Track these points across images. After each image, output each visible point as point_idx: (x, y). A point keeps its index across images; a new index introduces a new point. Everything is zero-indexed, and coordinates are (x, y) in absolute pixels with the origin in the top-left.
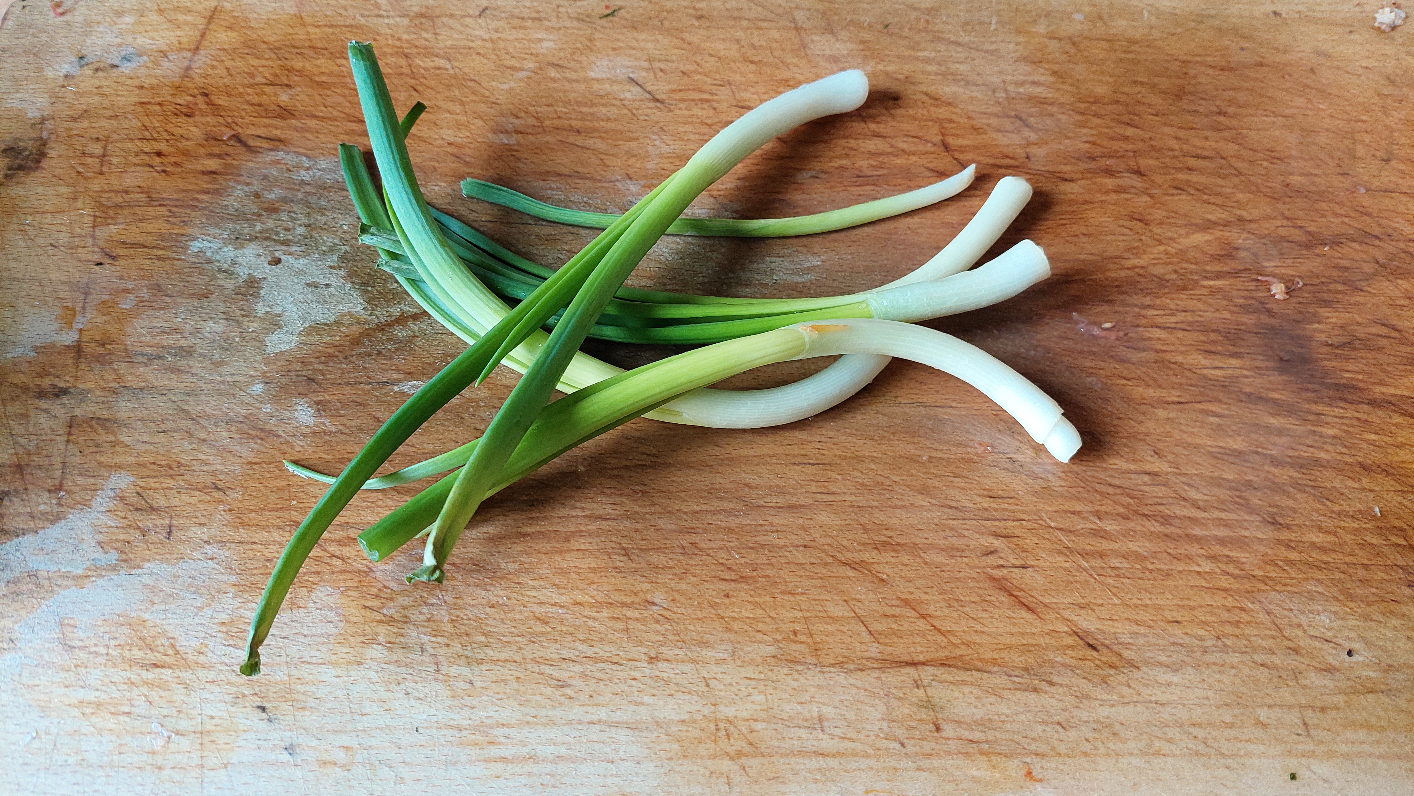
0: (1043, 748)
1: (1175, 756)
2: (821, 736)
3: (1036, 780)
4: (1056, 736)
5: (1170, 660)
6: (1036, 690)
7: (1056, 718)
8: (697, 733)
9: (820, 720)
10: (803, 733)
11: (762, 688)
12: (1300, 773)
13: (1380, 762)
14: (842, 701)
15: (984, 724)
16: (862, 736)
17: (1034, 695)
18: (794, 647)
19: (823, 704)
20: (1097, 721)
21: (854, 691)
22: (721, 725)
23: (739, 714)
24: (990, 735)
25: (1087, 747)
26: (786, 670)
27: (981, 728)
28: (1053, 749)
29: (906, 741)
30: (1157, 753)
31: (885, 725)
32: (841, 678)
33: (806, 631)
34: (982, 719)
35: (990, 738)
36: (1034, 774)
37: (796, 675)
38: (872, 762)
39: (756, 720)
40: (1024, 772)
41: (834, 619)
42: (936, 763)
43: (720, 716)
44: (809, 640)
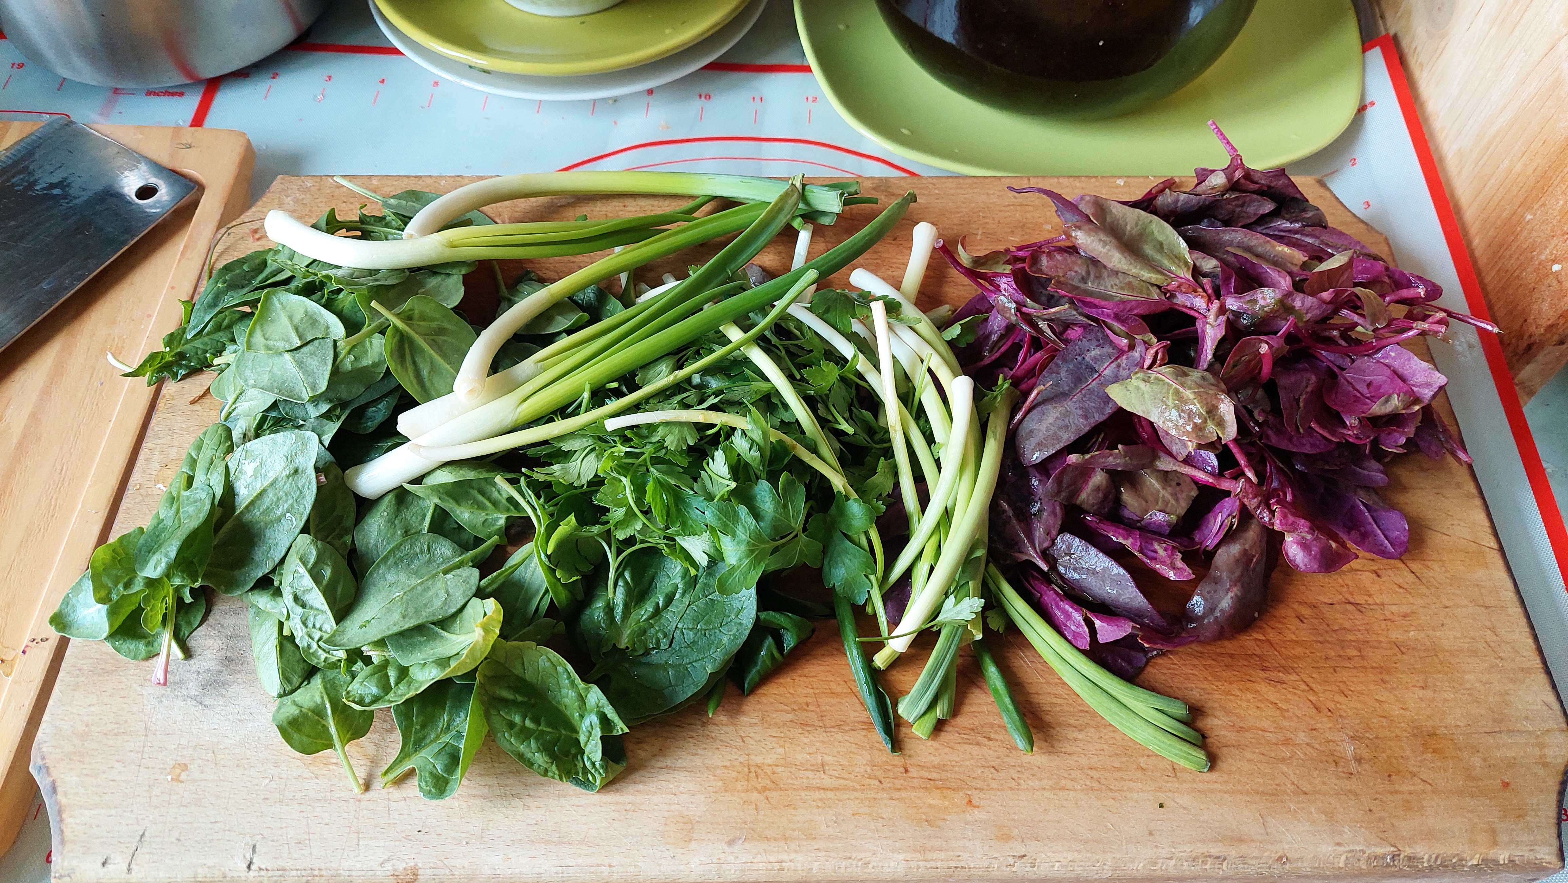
0: (980, 784)
1: (1075, 790)
2: (823, 776)
3: (974, 807)
4: (990, 776)
5: (1077, 722)
6: (978, 744)
7: (993, 764)
8: (734, 774)
9: (823, 765)
10: (810, 774)
11: (782, 743)
12: (1168, 803)
13: (1226, 796)
14: (838, 752)
15: (940, 767)
16: (852, 776)
17: (976, 747)
18: (805, 714)
19: (826, 754)
20: (1021, 766)
21: (848, 744)
22: (753, 769)
23: (765, 761)
24: (944, 775)
25: (1013, 784)
26: (800, 731)
27: (936, 770)
28: (988, 785)
29: (883, 780)
30: (1063, 789)
31: (868, 769)
32: (839, 736)
33: (815, 703)
34: (939, 764)
35: (944, 777)
36: (973, 802)
37: (807, 734)
38: (858, 794)
39: (777, 766)
40: (966, 800)
41: (835, 694)
42: (904, 794)
43: (751, 763)
44: (818, 710)
